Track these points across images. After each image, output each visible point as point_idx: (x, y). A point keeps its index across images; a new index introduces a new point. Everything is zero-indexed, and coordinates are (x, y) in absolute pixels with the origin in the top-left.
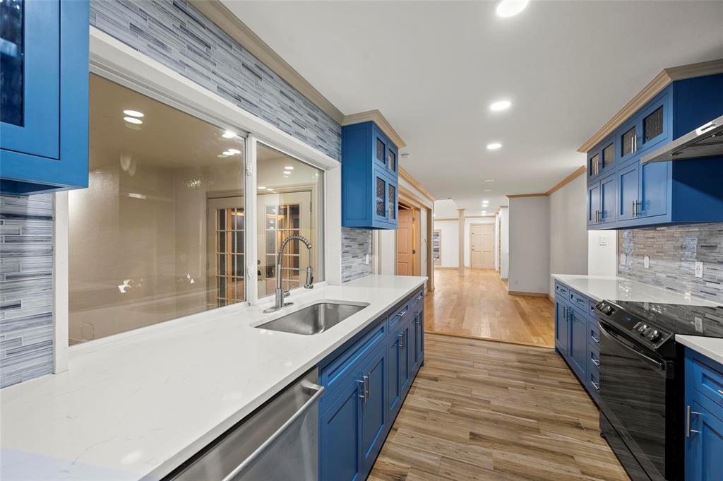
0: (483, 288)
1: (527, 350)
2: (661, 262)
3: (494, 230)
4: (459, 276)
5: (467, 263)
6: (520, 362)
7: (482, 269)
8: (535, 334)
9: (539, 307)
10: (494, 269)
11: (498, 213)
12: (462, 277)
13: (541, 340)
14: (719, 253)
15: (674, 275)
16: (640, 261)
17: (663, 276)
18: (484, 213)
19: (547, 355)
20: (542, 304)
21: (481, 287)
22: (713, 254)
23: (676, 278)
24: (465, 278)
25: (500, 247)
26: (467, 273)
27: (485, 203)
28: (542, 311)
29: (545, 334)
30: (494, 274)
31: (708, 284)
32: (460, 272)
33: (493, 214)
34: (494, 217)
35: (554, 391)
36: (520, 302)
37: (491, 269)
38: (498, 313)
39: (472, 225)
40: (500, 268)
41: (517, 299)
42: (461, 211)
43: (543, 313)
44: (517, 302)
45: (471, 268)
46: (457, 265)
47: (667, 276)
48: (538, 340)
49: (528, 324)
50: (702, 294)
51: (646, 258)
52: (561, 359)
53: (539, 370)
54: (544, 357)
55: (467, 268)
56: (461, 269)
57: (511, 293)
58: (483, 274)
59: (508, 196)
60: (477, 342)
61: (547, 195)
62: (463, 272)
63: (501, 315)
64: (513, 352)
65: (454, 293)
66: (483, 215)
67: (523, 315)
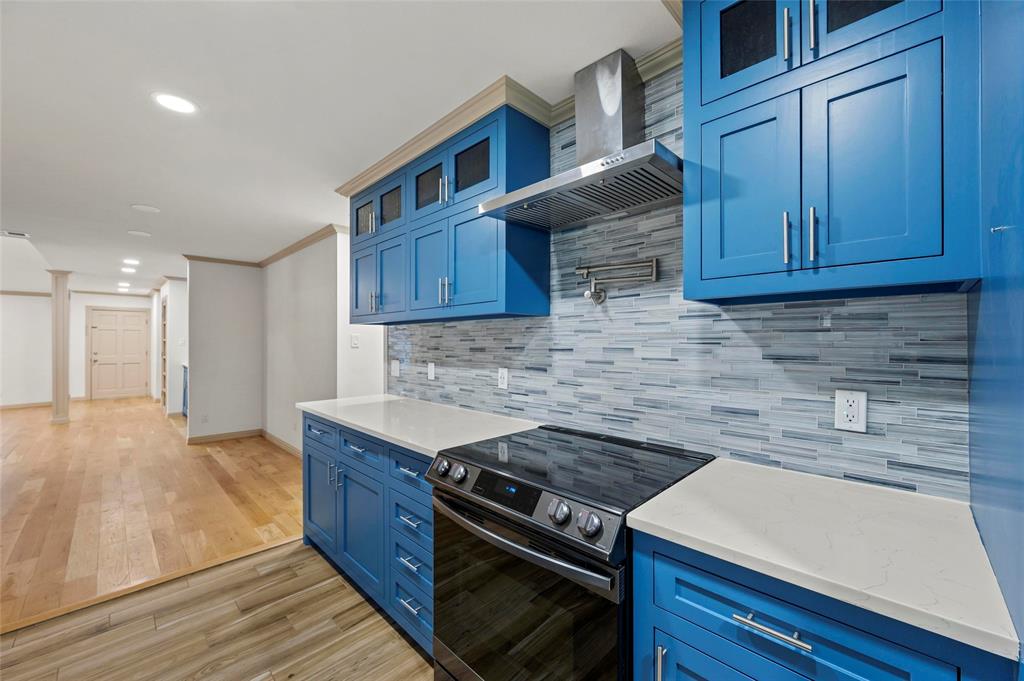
0: (126, 442)
1: (254, 569)
2: (452, 371)
3: (147, 322)
4: (53, 424)
5: (77, 388)
6: (245, 611)
7: (118, 400)
8: (260, 520)
9: (253, 458)
10: (149, 397)
11: (158, 290)
12: (62, 425)
13: (276, 531)
14: (527, 355)
15: (470, 388)
16: (423, 370)
17: (456, 389)
18: (124, 287)
19: (294, 559)
20: (256, 450)
21: (119, 439)
22: (520, 358)
23: (472, 391)
24: (72, 425)
25: (164, 354)
26: (76, 414)
27: (130, 264)
28: (260, 465)
29: (277, 512)
30: (150, 407)
31: (514, 397)
32: (57, 413)
33: (146, 291)
34: (149, 296)
35: (331, 650)
36: (216, 456)
37: (141, 398)
38: (171, 497)
39: (91, 310)
40: (164, 394)
41: (209, 450)
42: (60, 275)
43: (262, 468)
44: (208, 457)
45: (90, 400)
46: (46, 396)
47: (461, 390)
48: (270, 532)
49: (242, 500)
50: (506, 410)
51: (431, 366)
52: (320, 557)
53: (291, 610)
54: (288, 568)
55: (78, 401)
56: (59, 403)
57: (193, 442)
58: (121, 410)
59: (190, 257)
60: (116, 611)
61: (260, 265)
62: (66, 413)
63: (181, 498)
64: (223, 591)
65: (35, 474)
66: (121, 290)
67: (227, 483)
